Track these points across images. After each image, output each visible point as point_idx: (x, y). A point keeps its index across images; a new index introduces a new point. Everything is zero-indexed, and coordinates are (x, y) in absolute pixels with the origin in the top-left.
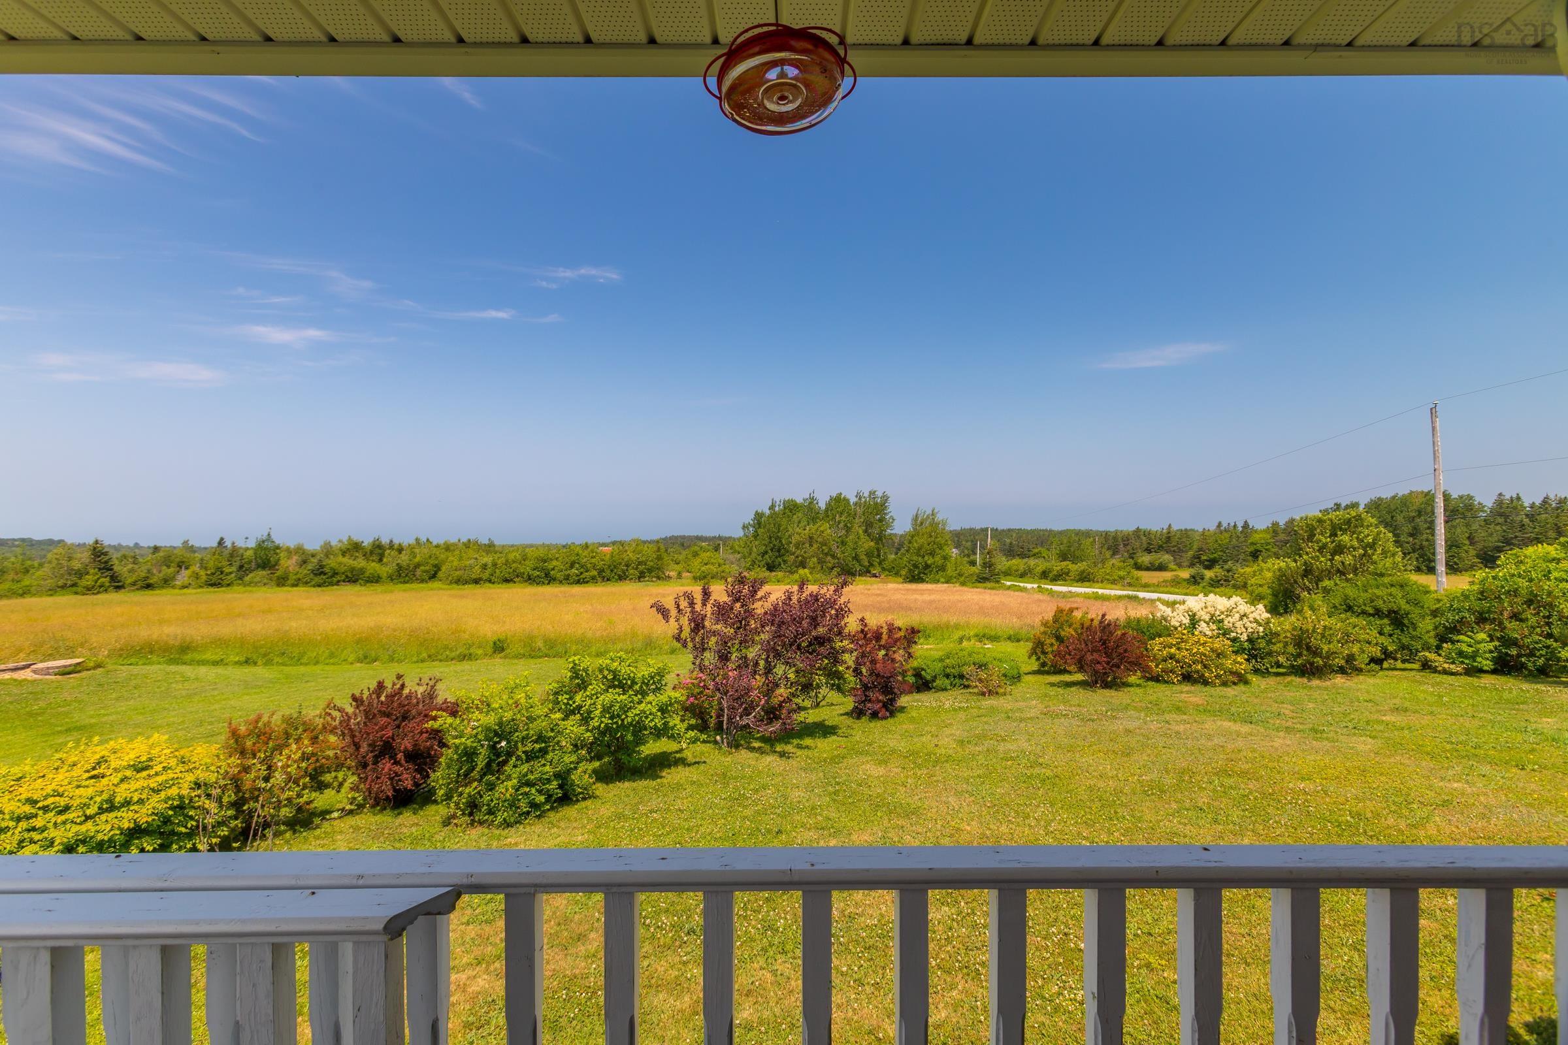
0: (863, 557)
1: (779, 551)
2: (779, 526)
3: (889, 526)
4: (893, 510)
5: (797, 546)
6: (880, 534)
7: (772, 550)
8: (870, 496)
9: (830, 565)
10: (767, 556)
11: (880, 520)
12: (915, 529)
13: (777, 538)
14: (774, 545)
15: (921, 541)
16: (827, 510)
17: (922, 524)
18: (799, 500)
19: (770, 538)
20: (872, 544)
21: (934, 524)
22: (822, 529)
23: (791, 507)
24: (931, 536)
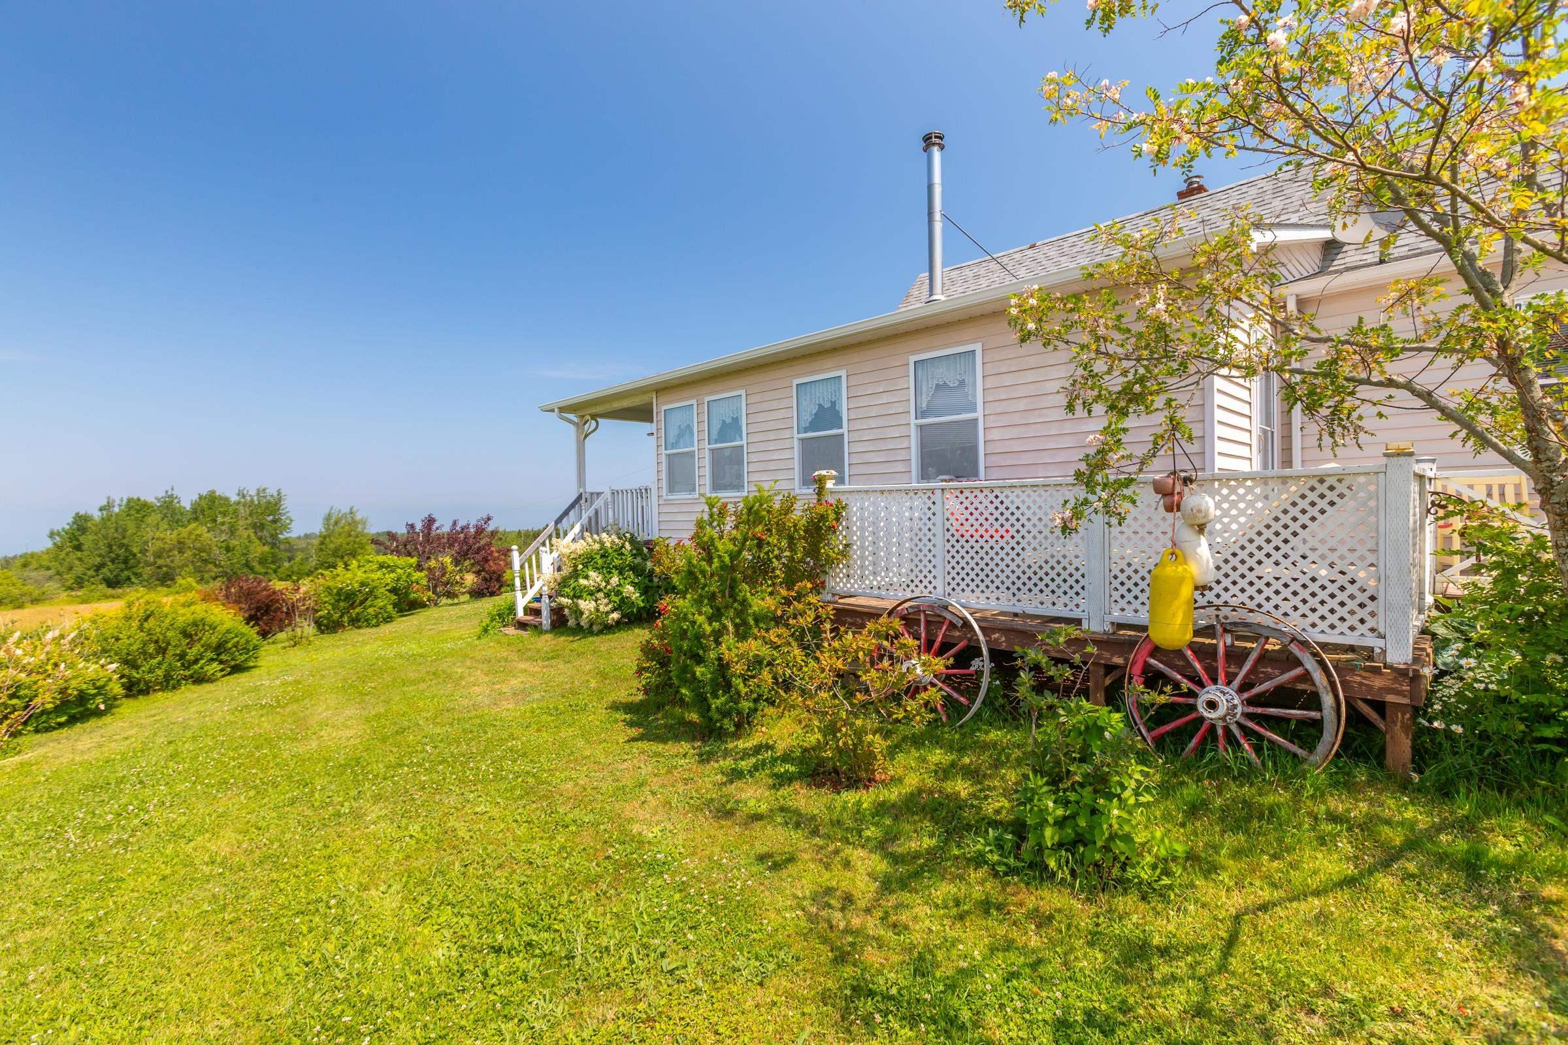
0: (255, 564)
1: (126, 561)
2: (125, 530)
3: (286, 527)
4: (291, 507)
5: (158, 555)
6: (274, 536)
7: (113, 561)
8: (258, 494)
9: (213, 574)
10: (105, 570)
11: (274, 521)
12: (327, 529)
13: (121, 546)
14: (118, 556)
15: (339, 541)
16: (194, 511)
17: (336, 523)
18: (150, 499)
19: (110, 546)
20: (266, 548)
21: (354, 523)
22: (198, 532)
23: (138, 509)
24: (350, 536)
